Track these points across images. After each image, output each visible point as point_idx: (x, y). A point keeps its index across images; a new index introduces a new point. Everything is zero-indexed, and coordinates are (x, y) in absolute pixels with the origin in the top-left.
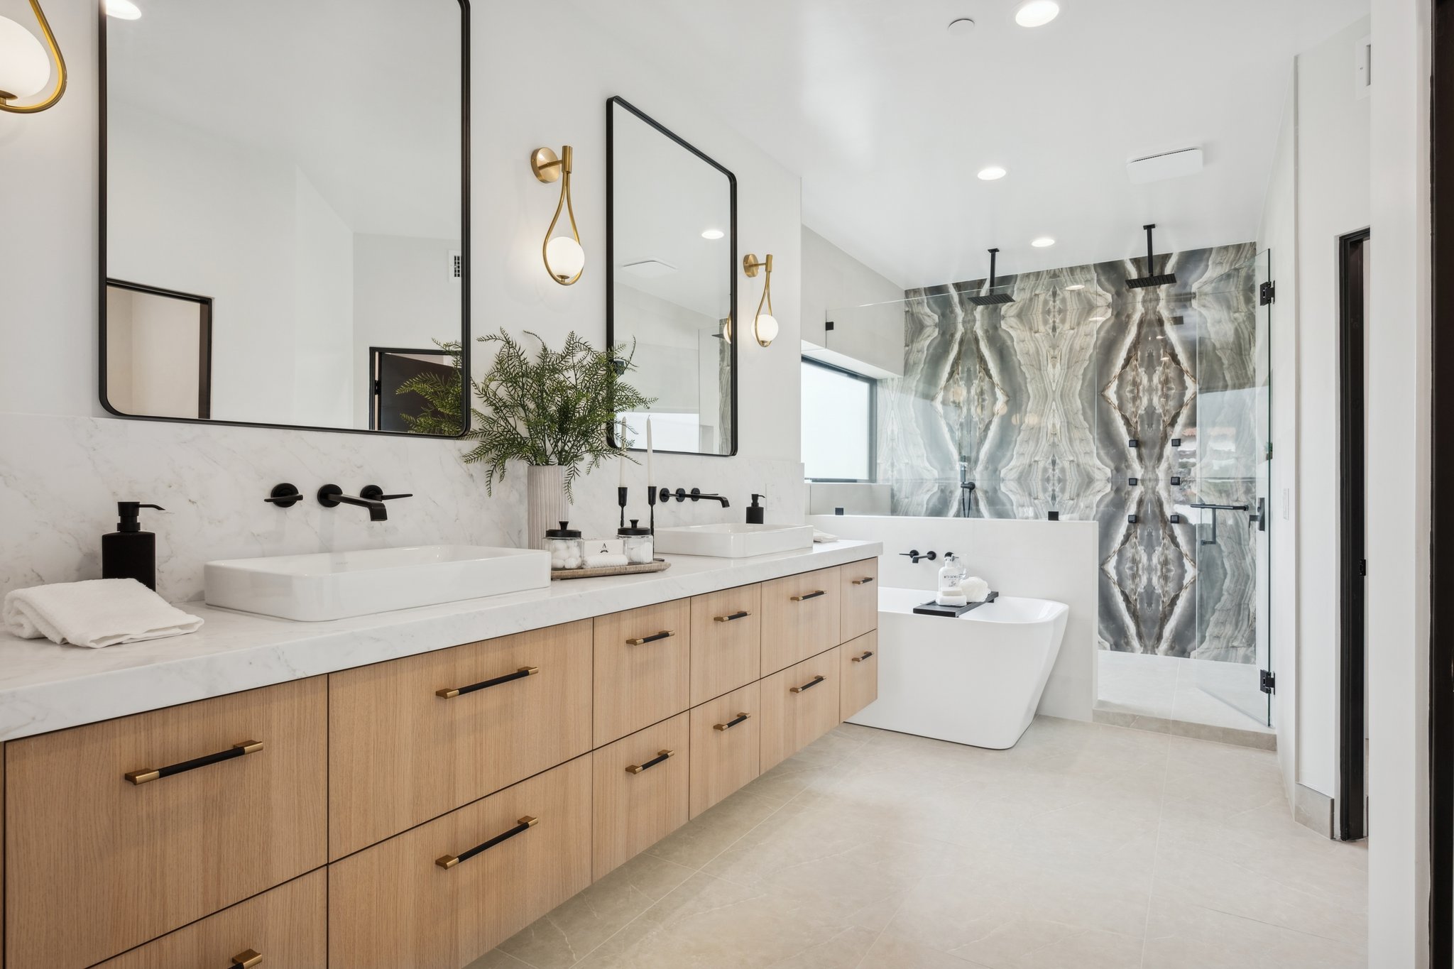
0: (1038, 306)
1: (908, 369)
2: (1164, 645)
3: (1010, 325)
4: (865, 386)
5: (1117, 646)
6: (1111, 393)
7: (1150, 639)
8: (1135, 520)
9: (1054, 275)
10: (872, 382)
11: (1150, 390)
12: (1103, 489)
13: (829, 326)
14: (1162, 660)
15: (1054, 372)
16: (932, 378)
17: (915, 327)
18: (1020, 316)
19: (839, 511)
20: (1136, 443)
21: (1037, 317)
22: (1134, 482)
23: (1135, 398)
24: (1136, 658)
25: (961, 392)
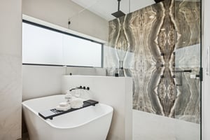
0: (137, 20)
1: (109, 40)
2: (171, 115)
5: (157, 113)
6: (156, 41)
7: (167, 112)
8: (163, 77)
9: (141, 10)
10: (102, 44)
11: (167, 38)
12: (154, 68)
13: (69, 23)
14: (170, 118)
15: (141, 36)
17: (111, 30)
18: (133, 23)
19: (71, 74)
20: (163, 54)
21: (137, 23)
22: (162, 66)
23: (163, 41)
24: (163, 117)
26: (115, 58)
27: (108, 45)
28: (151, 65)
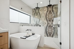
0: (42, 10)
1: (33, 15)
2: (51, 36)
3: (40, 11)
4: (29, 16)
5: (48, 36)
6: (47, 16)
7: (50, 36)
8: (49, 26)
9: (43, 7)
10: (30, 16)
11: (50, 16)
12: (47, 24)
13: (22, 8)
14: (51, 38)
15: (43, 15)
16: (34, 16)
18: (41, 11)
20: (49, 20)
21: (42, 11)
22: (49, 23)
23: (49, 17)
24: (49, 37)
25: (36, 17)
26: (35, 21)
27: (32, 17)
28: (46, 23)
